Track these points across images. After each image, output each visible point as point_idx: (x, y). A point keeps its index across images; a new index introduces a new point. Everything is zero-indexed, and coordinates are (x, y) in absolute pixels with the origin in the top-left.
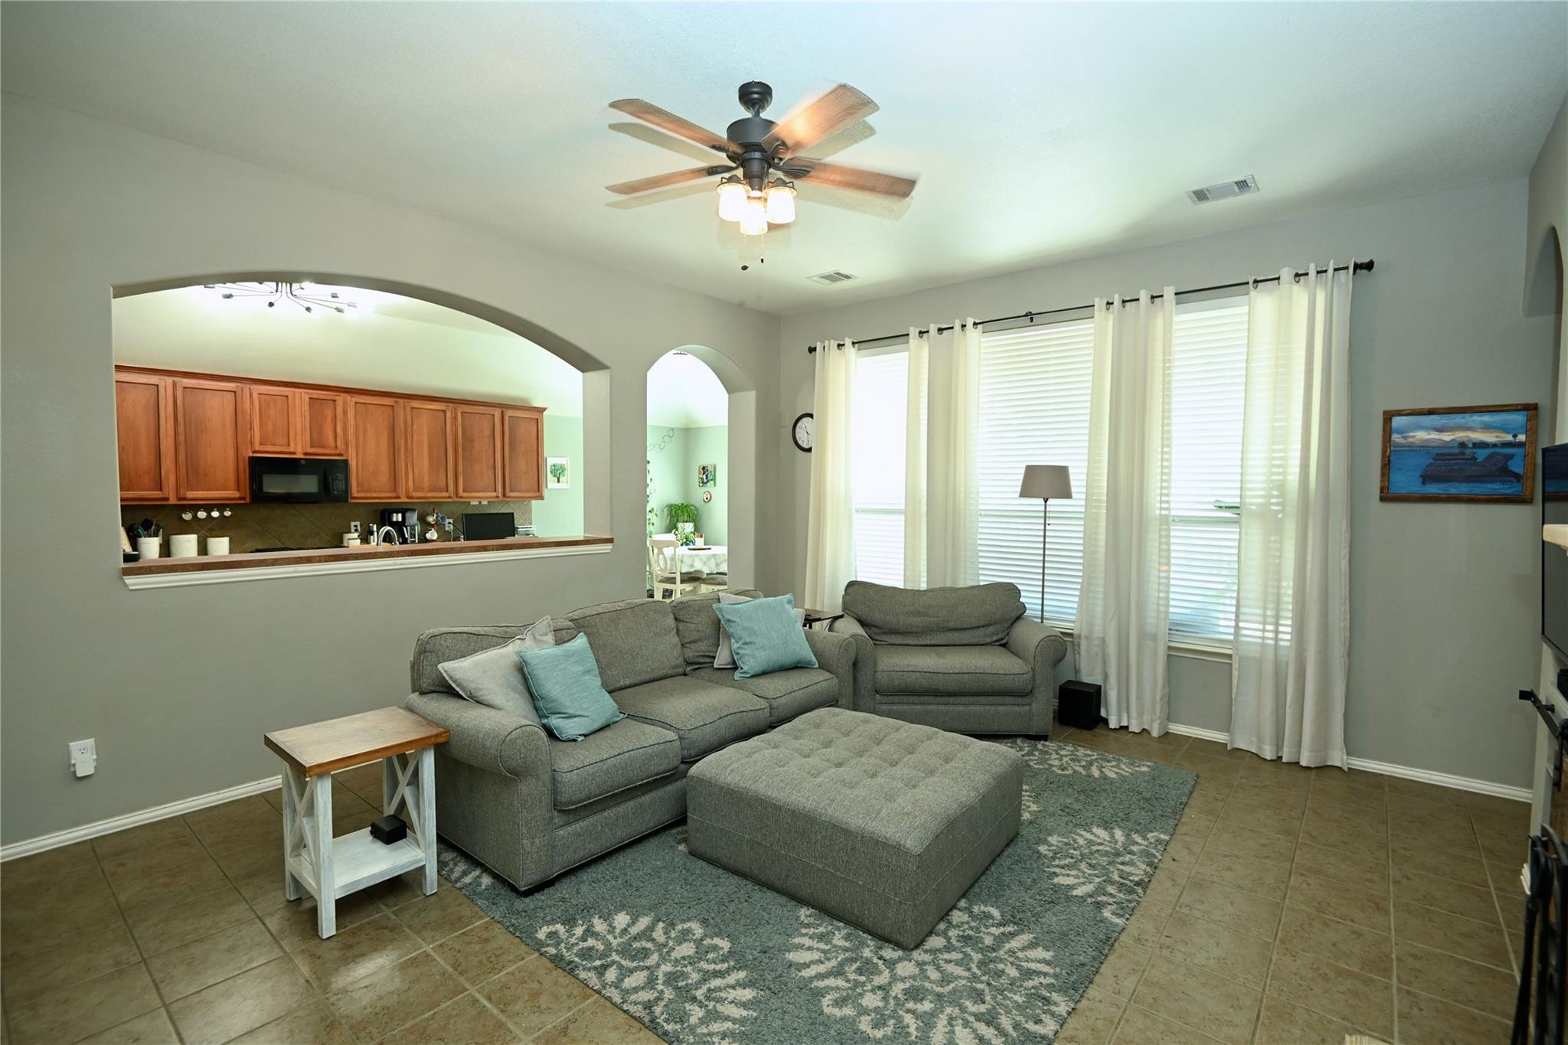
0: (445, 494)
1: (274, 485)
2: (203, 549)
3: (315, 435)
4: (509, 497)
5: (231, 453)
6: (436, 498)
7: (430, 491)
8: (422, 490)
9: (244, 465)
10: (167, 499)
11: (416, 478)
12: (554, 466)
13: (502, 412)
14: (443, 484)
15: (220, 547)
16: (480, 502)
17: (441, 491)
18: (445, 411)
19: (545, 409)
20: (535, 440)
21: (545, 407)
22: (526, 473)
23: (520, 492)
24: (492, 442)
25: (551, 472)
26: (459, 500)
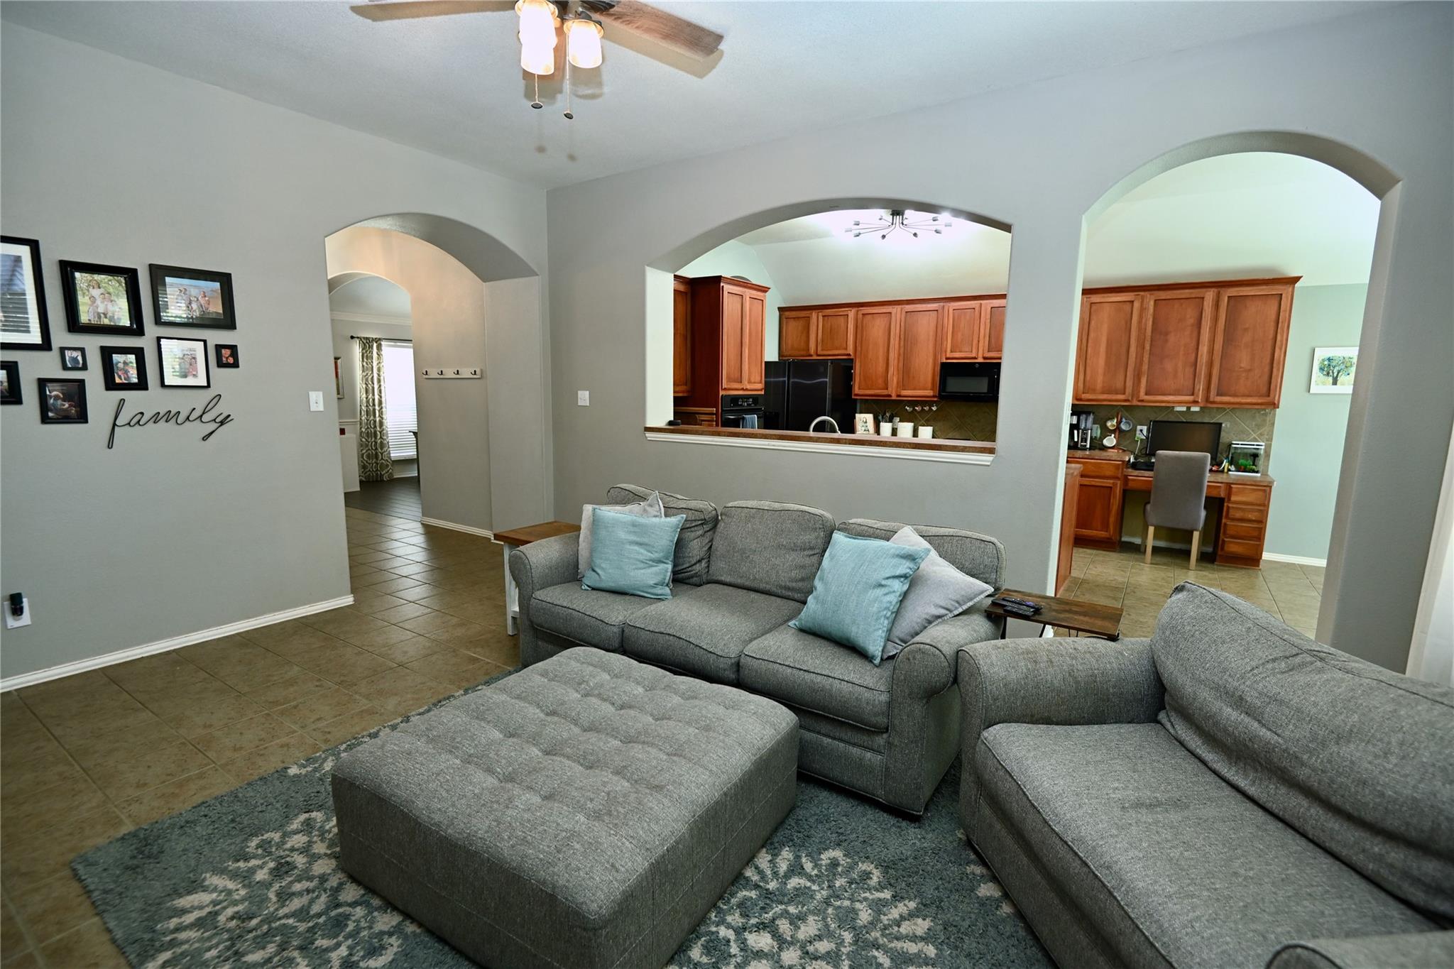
0: (1121, 397)
1: (955, 385)
2: (915, 434)
3: (993, 341)
4: (1214, 402)
5: (931, 361)
6: (1110, 401)
7: (1103, 393)
8: (1094, 391)
9: (938, 368)
10: (890, 396)
11: (1088, 378)
12: (1329, 359)
13: (1219, 292)
14: (1119, 385)
15: (926, 433)
16: (1189, 408)
17: (1117, 394)
18: (1132, 302)
19: (1298, 279)
20: (1272, 324)
21: (1300, 275)
22: (1250, 370)
23: (1235, 395)
24: (1195, 334)
25: (1322, 369)
26: (1140, 404)
